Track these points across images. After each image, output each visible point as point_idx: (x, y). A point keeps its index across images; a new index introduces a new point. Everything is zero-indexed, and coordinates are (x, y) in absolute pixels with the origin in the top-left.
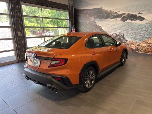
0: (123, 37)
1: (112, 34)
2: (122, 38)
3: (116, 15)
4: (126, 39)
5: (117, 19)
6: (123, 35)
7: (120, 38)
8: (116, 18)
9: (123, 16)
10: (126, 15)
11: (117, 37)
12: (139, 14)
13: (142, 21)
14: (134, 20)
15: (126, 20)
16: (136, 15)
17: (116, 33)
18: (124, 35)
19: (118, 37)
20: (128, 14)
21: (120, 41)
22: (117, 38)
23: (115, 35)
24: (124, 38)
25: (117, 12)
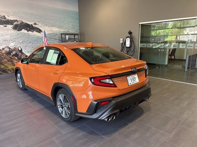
0: (21, 51)
1: (3, 49)
2: (20, 54)
3: (3, 19)
4: (25, 54)
5: (6, 26)
6: (20, 49)
7: (16, 53)
8: (4, 25)
9: (15, 24)
10: (19, 23)
11: (12, 52)
12: (35, 24)
13: (40, 33)
14: (31, 31)
15: (21, 30)
16: (32, 25)
17: (9, 47)
18: (22, 50)
19: (14, 53)
20: (22, 22)
21: (18, 58)
22: (12, 54)
23: (7, 50)
24: (23, 53)
25: (4, 16)
